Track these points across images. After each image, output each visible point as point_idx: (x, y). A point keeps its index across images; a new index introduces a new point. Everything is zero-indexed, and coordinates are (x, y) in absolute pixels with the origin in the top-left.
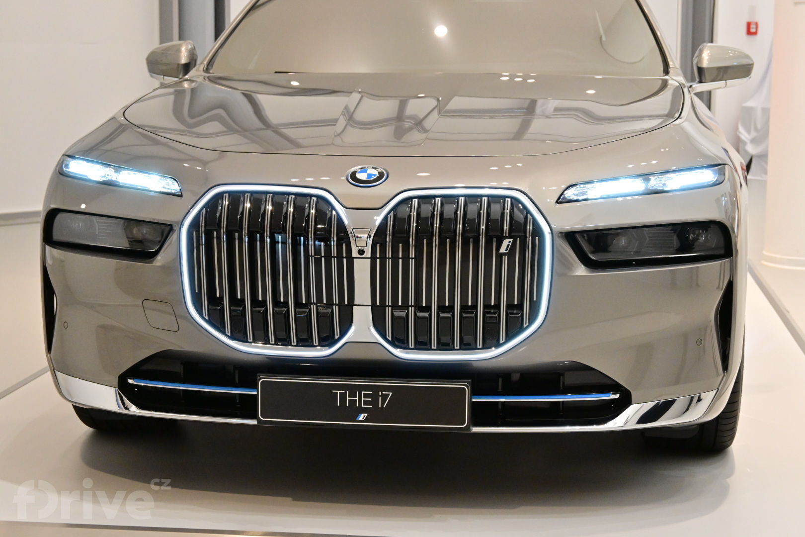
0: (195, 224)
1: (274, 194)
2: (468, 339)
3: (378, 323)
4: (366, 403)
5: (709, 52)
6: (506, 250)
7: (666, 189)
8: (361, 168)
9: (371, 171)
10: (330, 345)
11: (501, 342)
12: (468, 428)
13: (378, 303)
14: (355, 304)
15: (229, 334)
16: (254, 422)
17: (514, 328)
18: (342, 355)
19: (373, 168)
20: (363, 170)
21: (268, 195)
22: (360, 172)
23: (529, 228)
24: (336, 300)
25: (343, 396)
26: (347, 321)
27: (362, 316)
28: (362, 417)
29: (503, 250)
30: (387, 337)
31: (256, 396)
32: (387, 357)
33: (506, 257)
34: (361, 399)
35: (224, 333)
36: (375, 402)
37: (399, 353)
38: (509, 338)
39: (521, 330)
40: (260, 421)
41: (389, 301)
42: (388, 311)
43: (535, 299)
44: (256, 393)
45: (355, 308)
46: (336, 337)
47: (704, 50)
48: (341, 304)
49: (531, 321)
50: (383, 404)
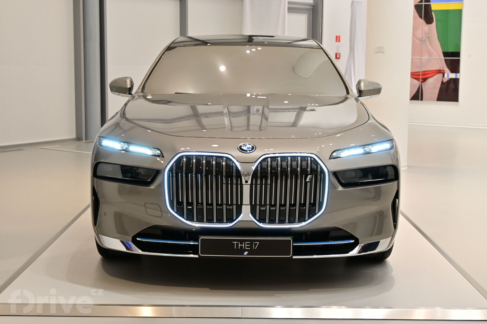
0: (171, 170)
1: (206, 156)
2: (292, 219)
3: (253, 212)
4: (247, 247)
5: (363, 83)
6: (309, 180)
7: (371, 152)
8: (244, 144)
9: (248, 146)
10: (232, 222)
11: (306, 219)
12: (292, 257)
13: (253, 204)
14: (243, 204)
15: (186, 218)
16: (197, 256)
17: (312, 213)
18: (236, 226)
19: (249, 144)
20: (245, 145)
21: (204, 157)
22: (243, 146)
23: (319, 170)
24: (235, 202)
25: (237, 244)
26: (239, 212)
27: (246, 209)
28: (246, 253)
29: (308, 180)
30: (257, 218)
31: (198, 245)
32: (256, 227)
33: (309, 183)
34: (245, 245)
35: (183, 217)
36: (251, 247)
37: (261, 225)
38: (309, 218)
39: (315, 214)
40: (199, 256)
41: (258, 203)
42: (258, 207)
43: (321, 201)
44: (198, 244)
45: (243, 206)
46: (234, 219)
47: (361, 82)
48: (237, 204)
49: (319, 210)
50: (255, 247)
